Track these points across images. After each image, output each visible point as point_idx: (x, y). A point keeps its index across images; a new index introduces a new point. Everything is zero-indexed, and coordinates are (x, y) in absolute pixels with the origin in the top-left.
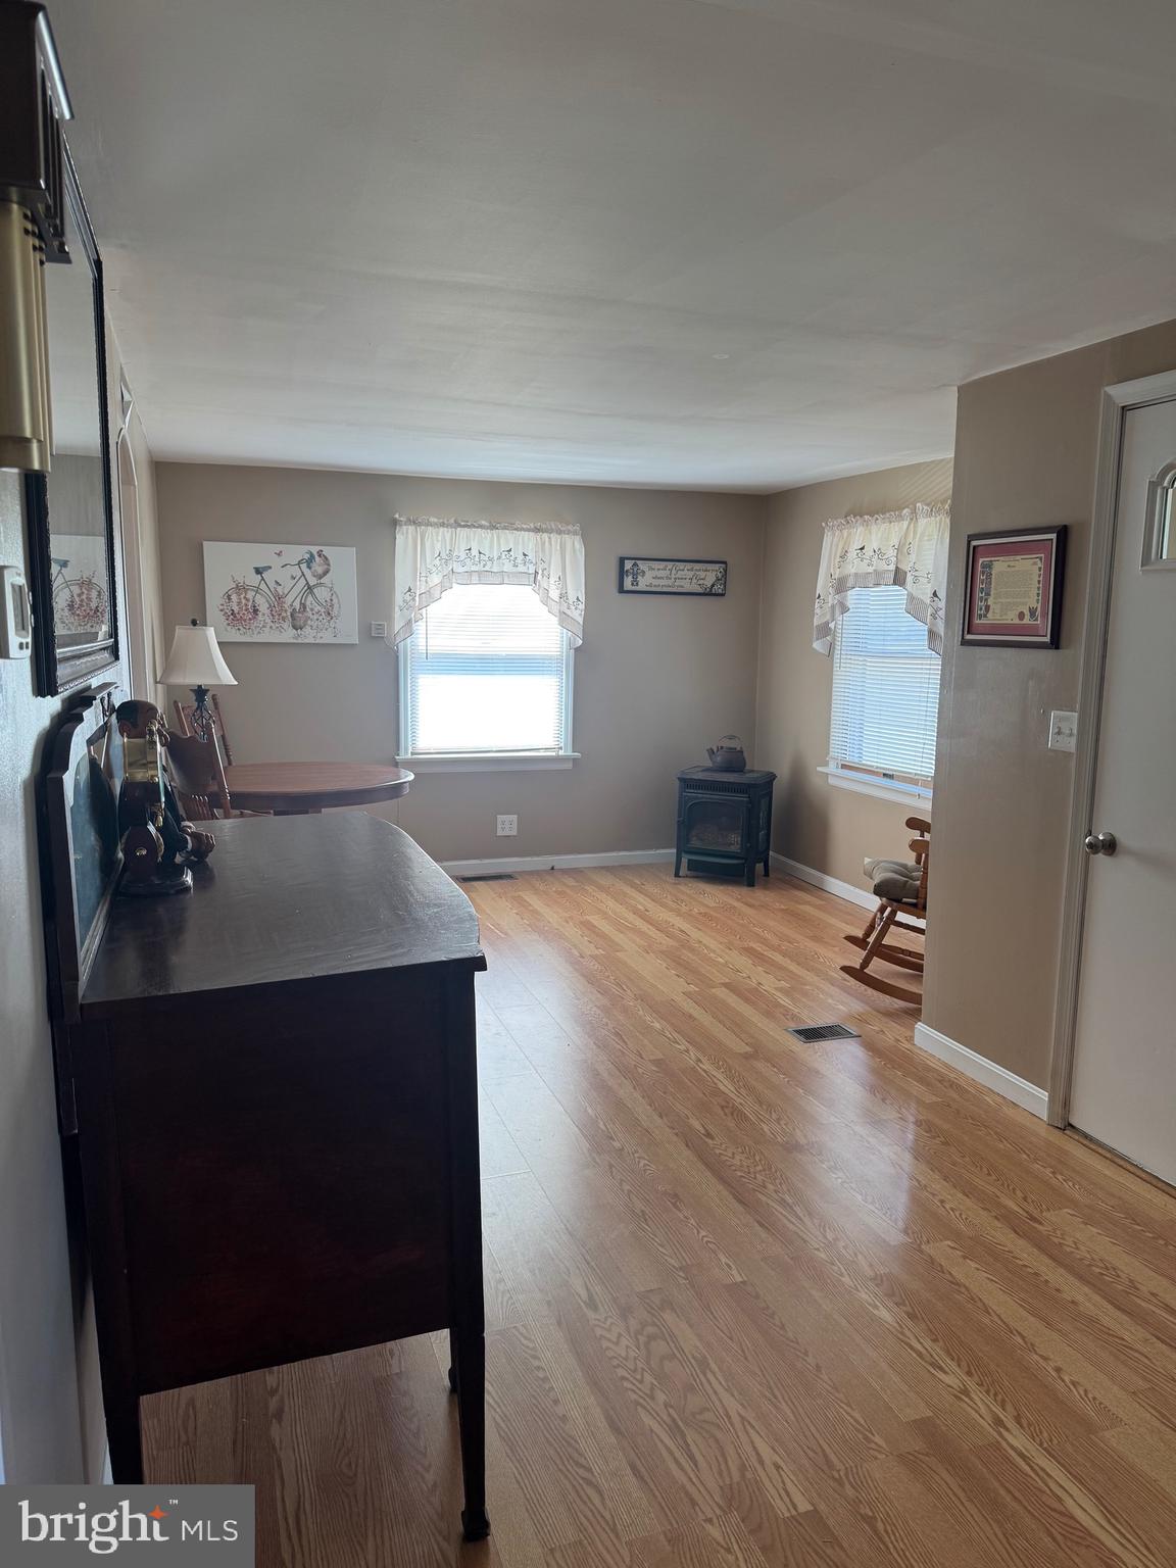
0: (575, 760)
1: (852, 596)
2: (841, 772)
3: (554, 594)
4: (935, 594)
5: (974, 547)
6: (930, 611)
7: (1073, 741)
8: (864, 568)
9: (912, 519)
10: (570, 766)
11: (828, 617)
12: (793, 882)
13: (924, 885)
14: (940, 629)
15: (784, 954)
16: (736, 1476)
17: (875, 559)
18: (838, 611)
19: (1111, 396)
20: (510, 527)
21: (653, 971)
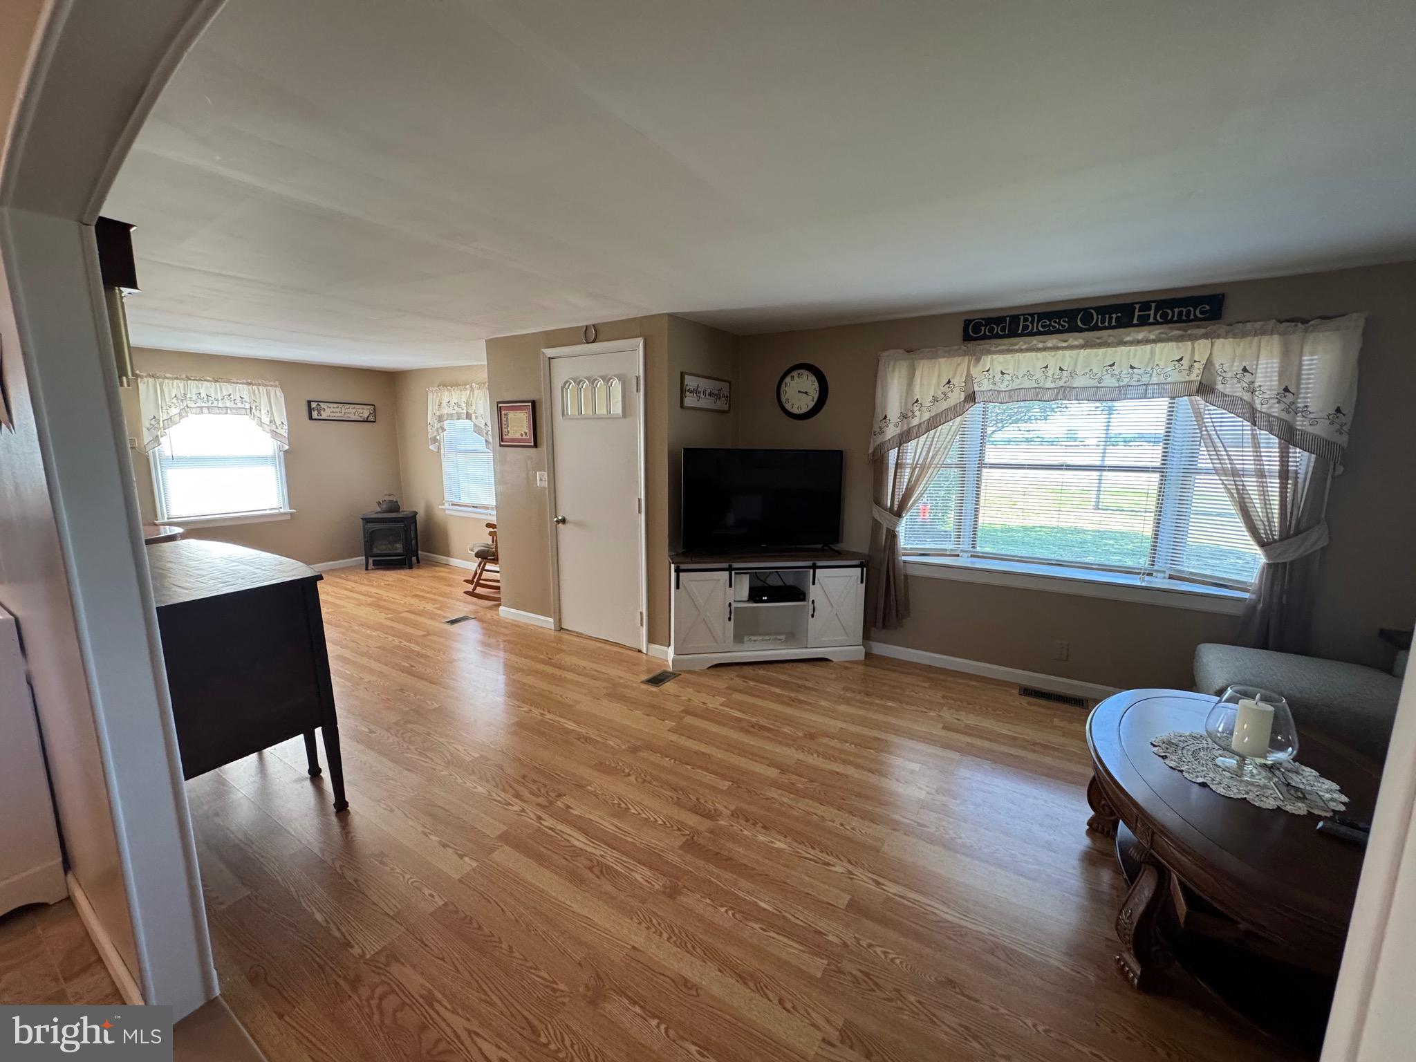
0: (291, 514)
1: (446, 424)
2: (451, 507)
3: (266, 420)
4: (487, 424)
5: (500, 407)
6: (485, 431)
7: (546, 483)
8: (451, 411)
9: (471, 390)
10: (289, 517)
11: (435, 434)
12: (432, 564)
13: (497, 551)
14: (491, 440)
15: (435, 594)
16: (449, 757)
17: (456, 407)
18: (440, 431)
19: (543, 353)
20: (229, 381)
21: (365, 613)
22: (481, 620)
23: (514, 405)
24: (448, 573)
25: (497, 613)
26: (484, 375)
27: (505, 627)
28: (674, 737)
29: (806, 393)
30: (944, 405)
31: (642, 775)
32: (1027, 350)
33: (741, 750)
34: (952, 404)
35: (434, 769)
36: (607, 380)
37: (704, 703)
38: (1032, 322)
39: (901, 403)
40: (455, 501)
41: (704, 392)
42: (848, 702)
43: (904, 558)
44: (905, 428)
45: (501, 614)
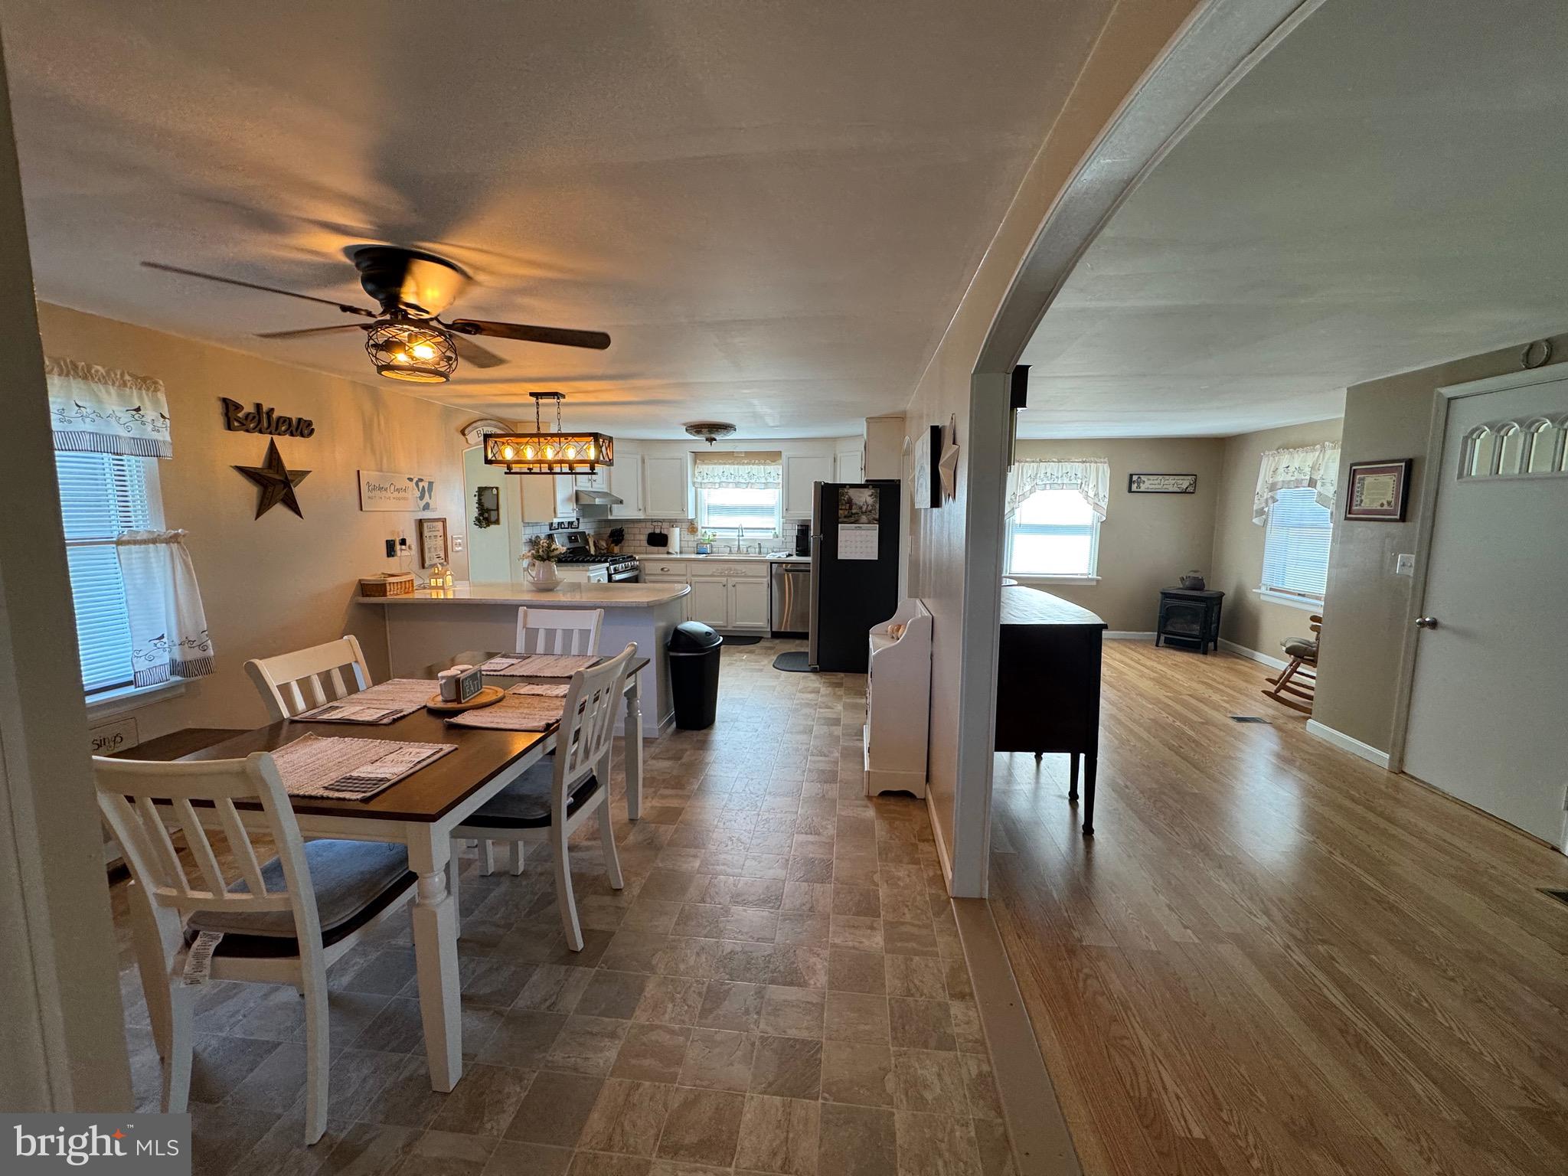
0: (1098, 581)
1: (1280, 494)
2: (1269, 592)
3: (1091, 494)
4: (1335, 492)
5: (1354, 470)
6: (1331, 501)
7: (1412, 570)
8: (1289, 478)
9: (1321, 451)
10: (1095, 582)
11: (1264, 505)
12: (1233, 654)
13: (1318, 650)
14: (1335, 512)
15: (1226, 686)
17: (1296, 473)
18: (1270, 501)
19: (1442, 393)
20: (1069, 461)
21: (1146, 685)
22: (1279, 728)
23: (1379, 466)
24: (1251, 668)
25: (1302, 726)
26: (1339, 432)
27: (1312, 746)
36: (1562, 420)
40: (1275, 585)
45: (1308, 728)
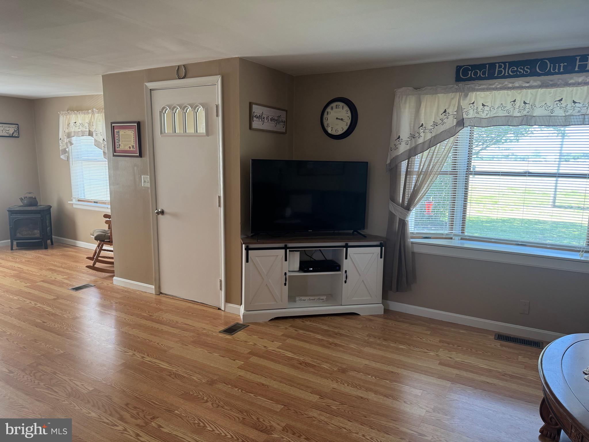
1: (74, 139)
2: (78, 203)
4: (104, 140)
5: (113, 126)
6: (103, 145)
7: (149, 184)
8: (77, 130)
9: (92, 114)
11: (65, 147)
12: (63, 245)
13: (111, 235)
14: (106, 151)
15: (64, 268)
16: (70, 390)
17: (81, 127)
18: (69, 144)
19: (146, 86)
21: (9, 282)
22: (99, 288)
23: (124, 125)
24: (75, 252)
25: (111, 282)
26: (101, 103)
27: (118, 293)
28: (242, 373)
29: (342, 119)
30: (441, 128)
31: (217, 401)
32: (501, 89)
33: (291, 382)
34: (448, 128)
35: (58, 400)
36: (194, 107)
37: (265, 347)
38: (505, 69)
39: (410, 127)
40: (82, 198)
41: (267, 118)
42: (370, 344)
43: (412, 240)
44: (413, 145)
45: (115, 283)
